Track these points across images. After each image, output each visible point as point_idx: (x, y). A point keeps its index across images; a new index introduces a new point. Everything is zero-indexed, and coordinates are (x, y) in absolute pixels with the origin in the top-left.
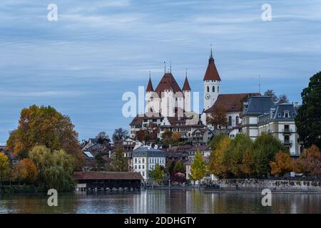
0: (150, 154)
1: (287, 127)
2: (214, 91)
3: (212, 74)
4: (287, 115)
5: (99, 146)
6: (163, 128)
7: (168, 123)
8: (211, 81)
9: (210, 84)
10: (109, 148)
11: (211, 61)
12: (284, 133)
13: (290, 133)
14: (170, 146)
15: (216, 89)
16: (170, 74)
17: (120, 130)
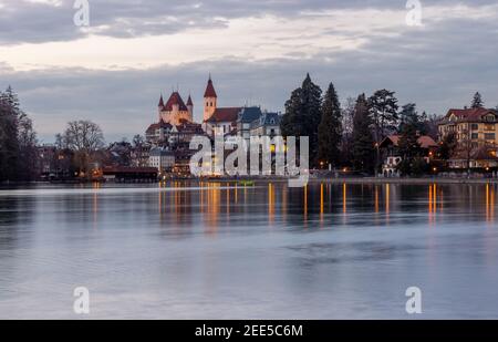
0: (163, 154)
1: (272, 131)
2: (211, 105)
3: (210, 92)
4: (272, 121)
5: (123, 148)
6: (172, 134)
7: (176, 131)
8: (209, 98)
9: (209, 100)
10: (131, 149)
11: (210, 82)
14: (178, 147)
15: (213, 104)
16: (177, 93)
17: (138, 136)
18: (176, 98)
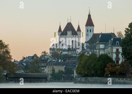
1: (117, 50)
2: (90, 32)
3: (90, 23)
4: (117, 43)
6: (64, 51)
8: (89, 26)
9: (89, 28)
11: (89, 16)
12: (116, 53)
13: (119, 53)
14: (67, 60)
15: (92, 31)
16: (71, 23)
17: (45, 52)
18: (69, 26)
